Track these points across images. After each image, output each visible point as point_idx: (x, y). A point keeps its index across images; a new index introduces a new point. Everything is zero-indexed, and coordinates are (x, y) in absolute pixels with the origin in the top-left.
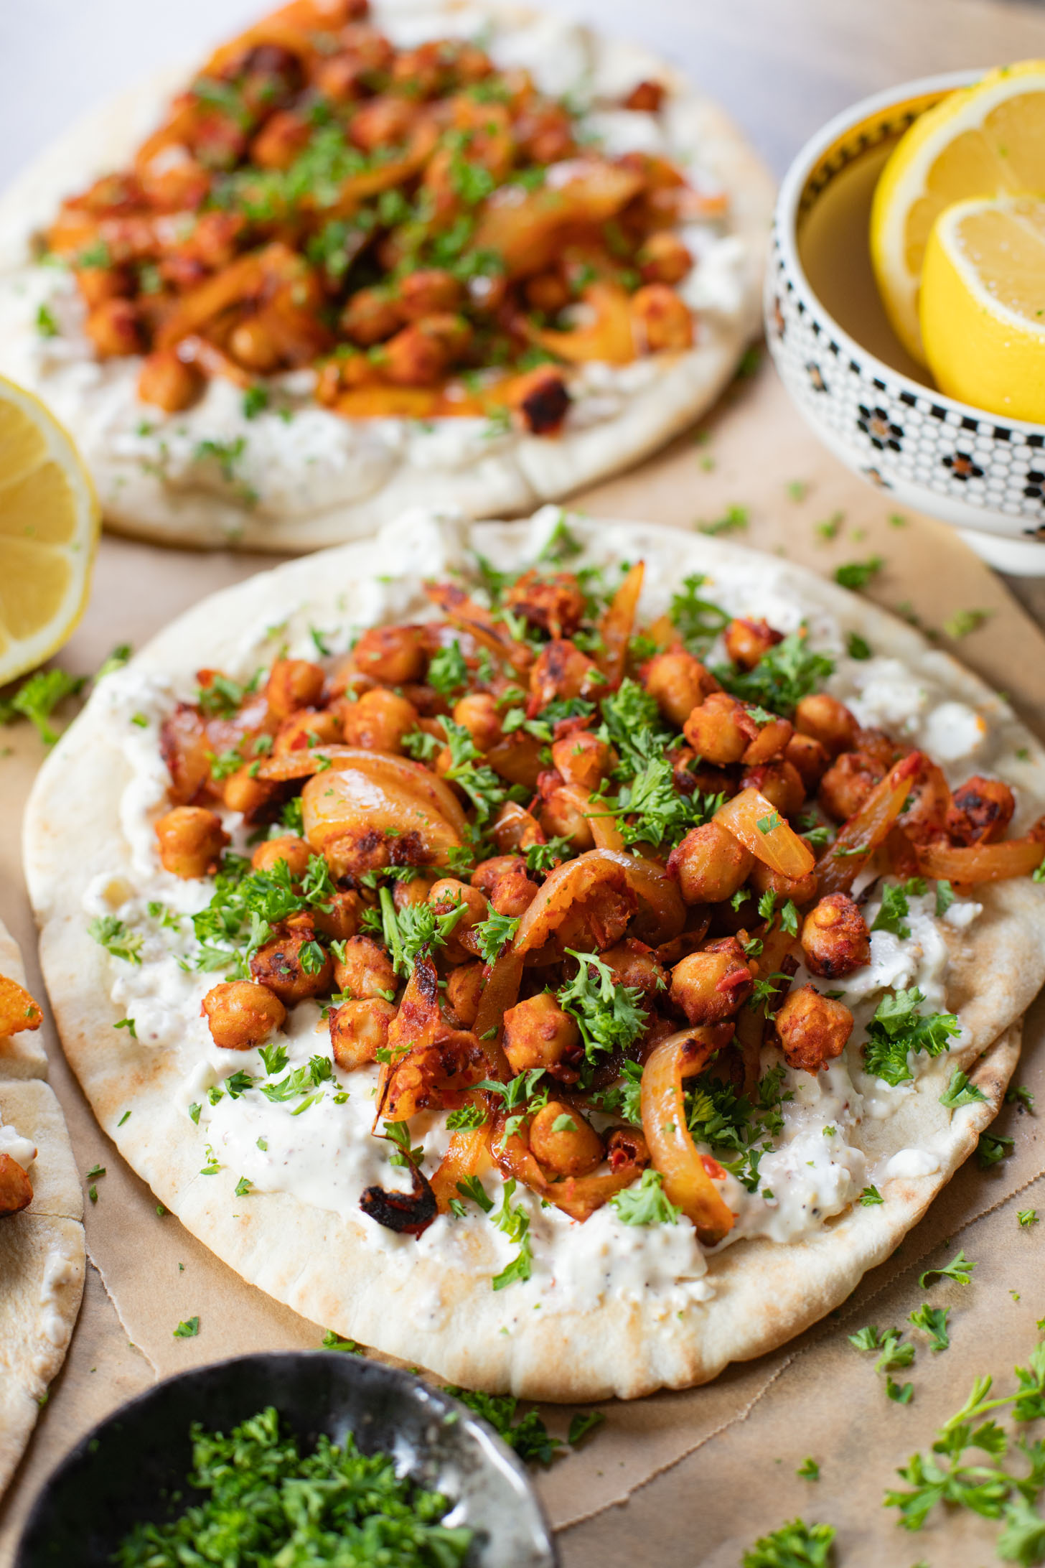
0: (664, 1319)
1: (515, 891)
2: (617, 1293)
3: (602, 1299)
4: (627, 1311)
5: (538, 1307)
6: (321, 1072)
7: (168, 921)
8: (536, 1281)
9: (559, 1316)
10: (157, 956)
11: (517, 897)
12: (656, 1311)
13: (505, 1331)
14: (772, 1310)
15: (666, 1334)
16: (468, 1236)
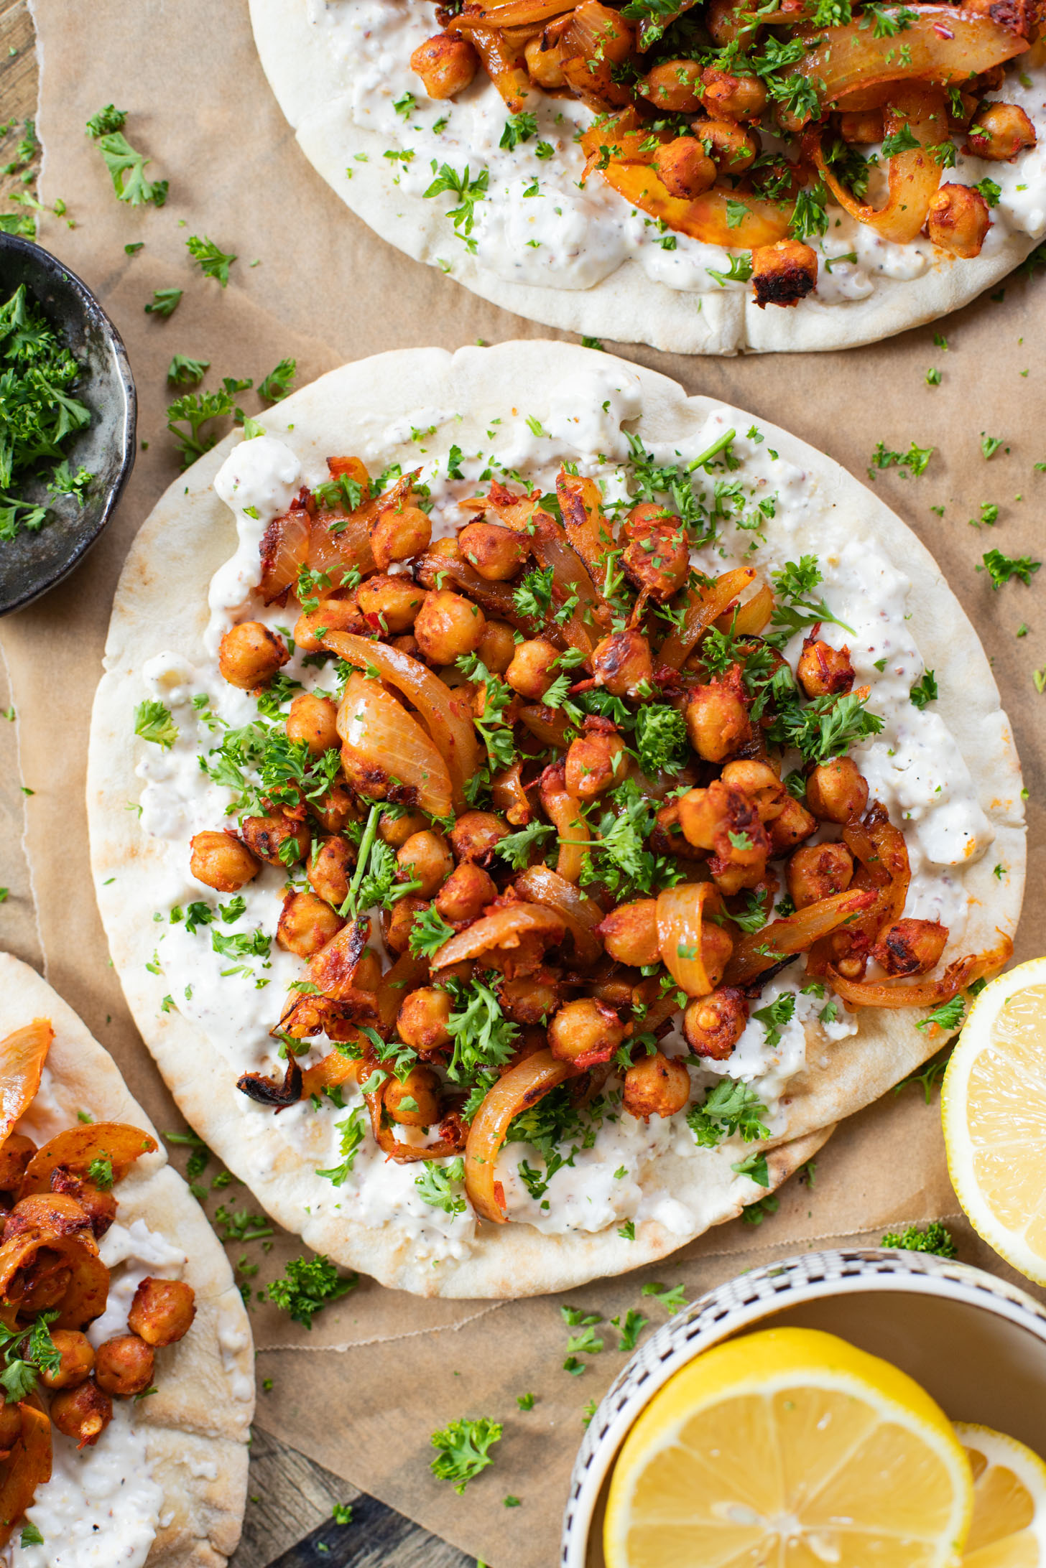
0: (423, 1260)
1: (462, 898)
2: (400, 1224)
3: (387, 1223)
4: (400, 1243)
5: (338, 1207)
6: (261, 946)
7: (208, 717)
8: (345, 1187)
9: (350, 1221)
10: (187, 745)
11: (462, 902)
12: (421, 1253)
13: (308, 1210)
14: (505, 1284)
15: (421, 1270)
16: (315, 1125)
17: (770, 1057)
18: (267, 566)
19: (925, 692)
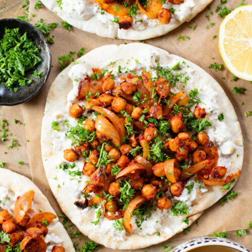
0: (115, 241)
1: (122, 162)
2: (109, 233)
3: (107, 233)
4: (109, 237)
5: (96, 230)
6: (79, 174)
7: (67, 124)
8: (97, 226)
9: (98, 233)
10: (63, 131)
11: (122, 164)
12: (114, 239)
13: (90, 231)
14: (132, 246)
15: (114, 243)
16: (91, 212)
17: (189, 196)
18: (79, 92)
19: (221, 117)
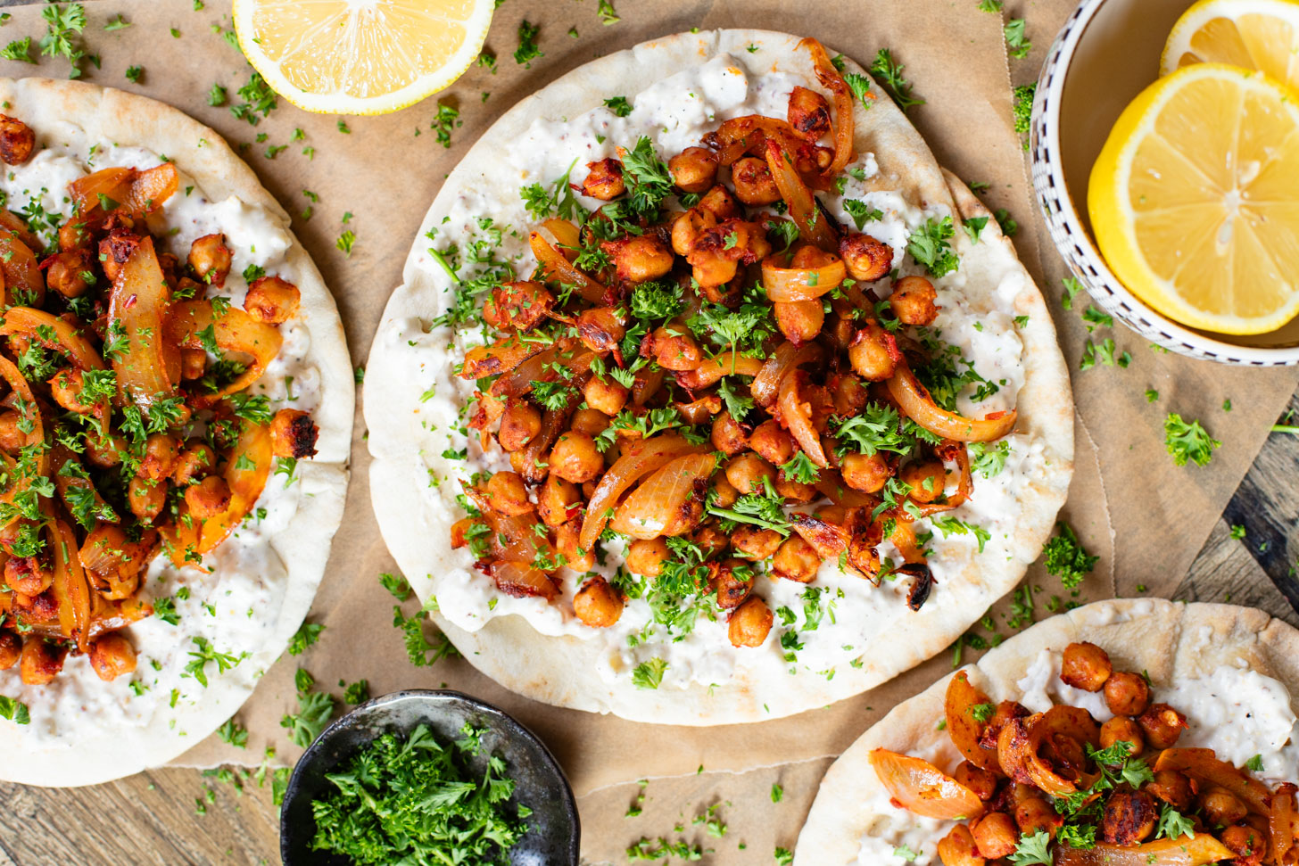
0: (1045, 473)
1: (775, 445)
2: (1018, 491)
3: (1018, 500)
4: (1032, 490)
5: (1006, 536)
6: (813, 595)
7: (644, 636)
8: (991, 531)
9: (1017, 527)
10: (665, 650)
11: (778, 445)
12: (1040, 475)
13: (1009, 558)
14: (1063, 411)
16: (945, 553)
17: (891, 217)
18: (533, 593)
19: (620, 106)
